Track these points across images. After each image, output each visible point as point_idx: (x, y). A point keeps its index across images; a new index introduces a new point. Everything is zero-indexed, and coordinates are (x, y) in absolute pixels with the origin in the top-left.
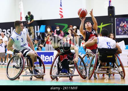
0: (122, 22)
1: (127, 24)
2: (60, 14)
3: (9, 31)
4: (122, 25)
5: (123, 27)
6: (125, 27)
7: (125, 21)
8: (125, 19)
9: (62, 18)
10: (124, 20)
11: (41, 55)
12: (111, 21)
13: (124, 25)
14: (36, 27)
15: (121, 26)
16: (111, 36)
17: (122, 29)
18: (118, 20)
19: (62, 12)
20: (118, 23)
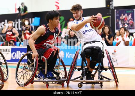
0: (122, 15)
1: (128, 17)
2: (56, 5)
3: (3, 24)
4: (122, 17)
5: (123, 20)
6: (125, 20)
7: (126, 13)
8: (126, 11)
9: (58, 10)
10: (124, 12)
11: (17, 52)
12: (109, 13)
13: (125, 18)
14: (30, 19)
15: (121, 19)
16: (106, 30)
17: (122, 22)
18: (118, 12)
19: (58, 3)
20: (118, 15)
